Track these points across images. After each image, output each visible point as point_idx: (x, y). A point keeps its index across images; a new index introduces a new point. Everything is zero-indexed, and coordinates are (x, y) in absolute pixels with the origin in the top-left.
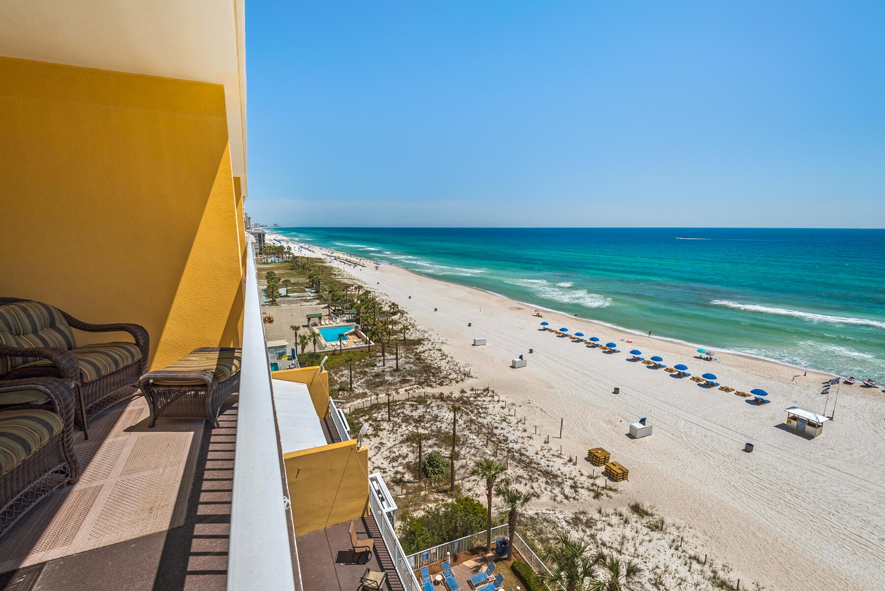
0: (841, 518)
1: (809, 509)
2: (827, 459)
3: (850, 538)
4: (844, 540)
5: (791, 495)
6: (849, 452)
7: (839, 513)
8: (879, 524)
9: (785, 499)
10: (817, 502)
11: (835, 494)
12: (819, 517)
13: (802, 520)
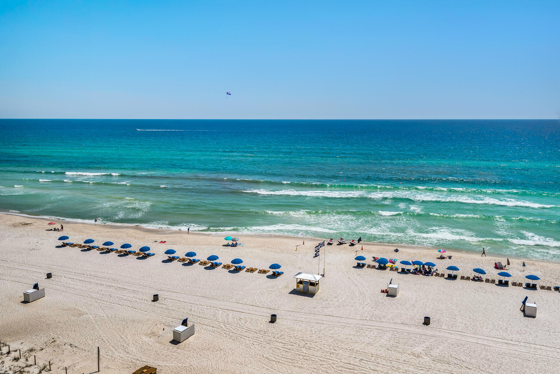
0: (337, 355)
1: (319, 355)
2: (325, 309)
3: (344, 368)
4: (341, 371)
5: (306, 348)
6: (336, 299)
7: (336, 350)
8: (358, 349)
9: (303, 354)
10: (322, 347)
11: (333, 336)
12: (325, 360)
13: (315, 367)
